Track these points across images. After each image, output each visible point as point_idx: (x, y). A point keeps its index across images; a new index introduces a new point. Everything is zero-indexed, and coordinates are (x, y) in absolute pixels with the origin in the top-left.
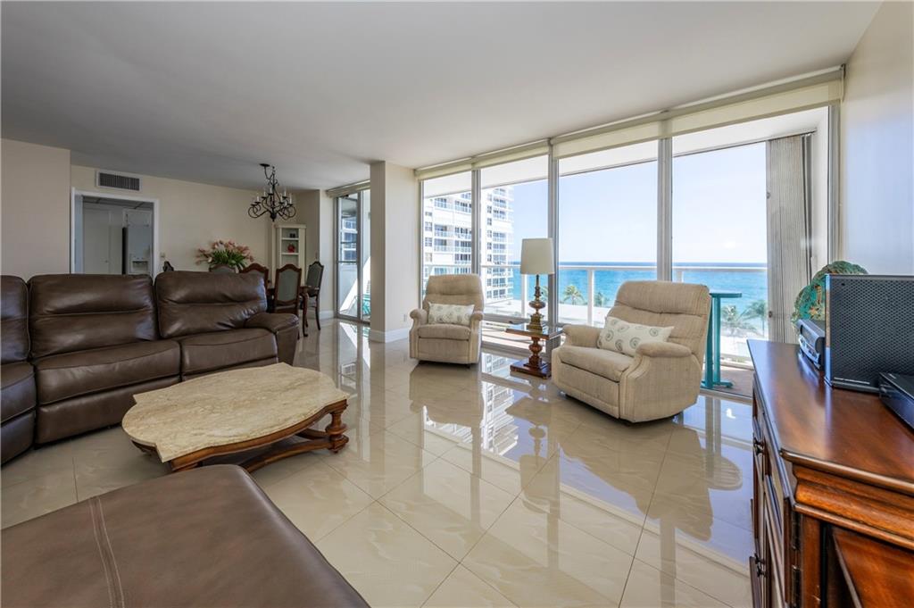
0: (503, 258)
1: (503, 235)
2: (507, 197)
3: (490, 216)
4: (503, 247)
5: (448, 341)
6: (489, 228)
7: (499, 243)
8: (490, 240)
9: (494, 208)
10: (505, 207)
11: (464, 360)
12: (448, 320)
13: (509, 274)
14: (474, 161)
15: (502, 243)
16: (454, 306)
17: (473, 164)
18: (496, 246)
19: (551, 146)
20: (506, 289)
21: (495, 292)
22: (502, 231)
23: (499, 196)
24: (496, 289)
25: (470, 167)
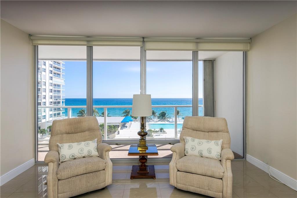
0: (59, 97)
1: (59, 86)
2: (61, 67)
3: (51, 75)
4: (59, 91)
5: (88, 175)
6: (51, 81)
7: (57, 89)
8: (51, 88)
9: (53, 71)
10: (60, 72)
11: (102, 186)
12: (80, 155)
13: (63, 105)
14: (89, 39)
15: (58, 89)
16: (83, 143)
17: (88, 41)
18: (55, 91)
19: (144, 41)
20: (61, 112)
21: (54, 114)
22: (59, 84)
23: (57, 66)
24: (55, 112)
25: (85, 43)
